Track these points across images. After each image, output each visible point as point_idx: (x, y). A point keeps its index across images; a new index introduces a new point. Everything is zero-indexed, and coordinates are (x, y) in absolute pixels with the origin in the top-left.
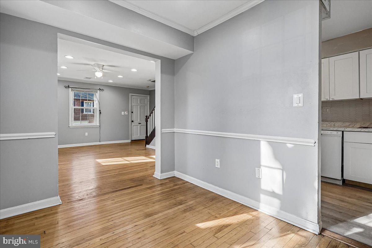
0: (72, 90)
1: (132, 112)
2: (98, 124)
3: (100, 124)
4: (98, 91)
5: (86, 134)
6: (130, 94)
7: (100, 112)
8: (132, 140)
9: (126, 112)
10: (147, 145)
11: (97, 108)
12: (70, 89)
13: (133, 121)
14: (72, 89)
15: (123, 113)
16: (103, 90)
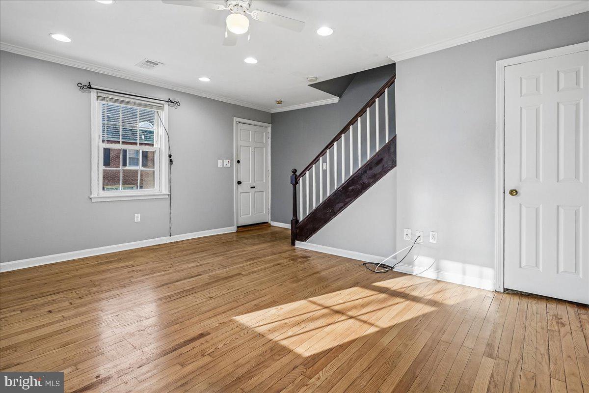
0: (99, 98)
1: (238, 162)
2: (165, 191)
3: (170, 190)
4: (166, 106)
5: (138, 217)
6: (235, 119)
7: (171, 161)
8: (238, 227)
9: (226, 162)
10: (297, 242)
11: (163, 148)
12: (93, 94)
13: (239, 183)
14: (99, 94)
15: (220, 163)
16: (177, 103)
